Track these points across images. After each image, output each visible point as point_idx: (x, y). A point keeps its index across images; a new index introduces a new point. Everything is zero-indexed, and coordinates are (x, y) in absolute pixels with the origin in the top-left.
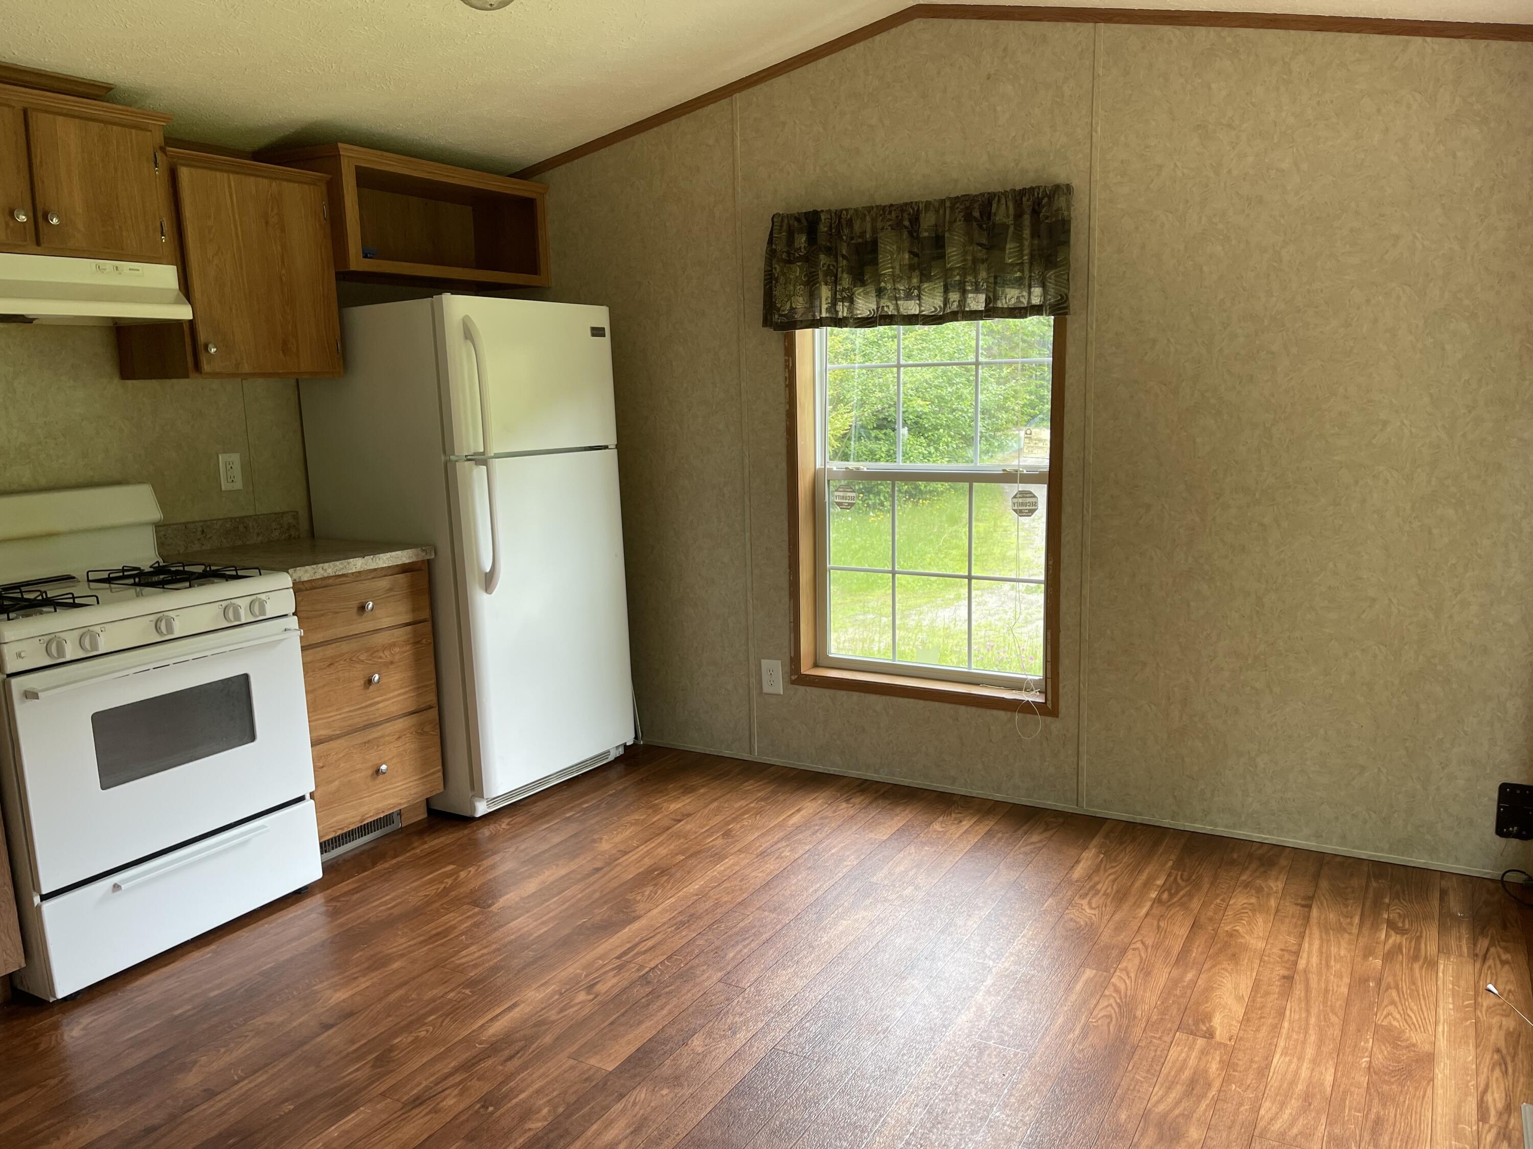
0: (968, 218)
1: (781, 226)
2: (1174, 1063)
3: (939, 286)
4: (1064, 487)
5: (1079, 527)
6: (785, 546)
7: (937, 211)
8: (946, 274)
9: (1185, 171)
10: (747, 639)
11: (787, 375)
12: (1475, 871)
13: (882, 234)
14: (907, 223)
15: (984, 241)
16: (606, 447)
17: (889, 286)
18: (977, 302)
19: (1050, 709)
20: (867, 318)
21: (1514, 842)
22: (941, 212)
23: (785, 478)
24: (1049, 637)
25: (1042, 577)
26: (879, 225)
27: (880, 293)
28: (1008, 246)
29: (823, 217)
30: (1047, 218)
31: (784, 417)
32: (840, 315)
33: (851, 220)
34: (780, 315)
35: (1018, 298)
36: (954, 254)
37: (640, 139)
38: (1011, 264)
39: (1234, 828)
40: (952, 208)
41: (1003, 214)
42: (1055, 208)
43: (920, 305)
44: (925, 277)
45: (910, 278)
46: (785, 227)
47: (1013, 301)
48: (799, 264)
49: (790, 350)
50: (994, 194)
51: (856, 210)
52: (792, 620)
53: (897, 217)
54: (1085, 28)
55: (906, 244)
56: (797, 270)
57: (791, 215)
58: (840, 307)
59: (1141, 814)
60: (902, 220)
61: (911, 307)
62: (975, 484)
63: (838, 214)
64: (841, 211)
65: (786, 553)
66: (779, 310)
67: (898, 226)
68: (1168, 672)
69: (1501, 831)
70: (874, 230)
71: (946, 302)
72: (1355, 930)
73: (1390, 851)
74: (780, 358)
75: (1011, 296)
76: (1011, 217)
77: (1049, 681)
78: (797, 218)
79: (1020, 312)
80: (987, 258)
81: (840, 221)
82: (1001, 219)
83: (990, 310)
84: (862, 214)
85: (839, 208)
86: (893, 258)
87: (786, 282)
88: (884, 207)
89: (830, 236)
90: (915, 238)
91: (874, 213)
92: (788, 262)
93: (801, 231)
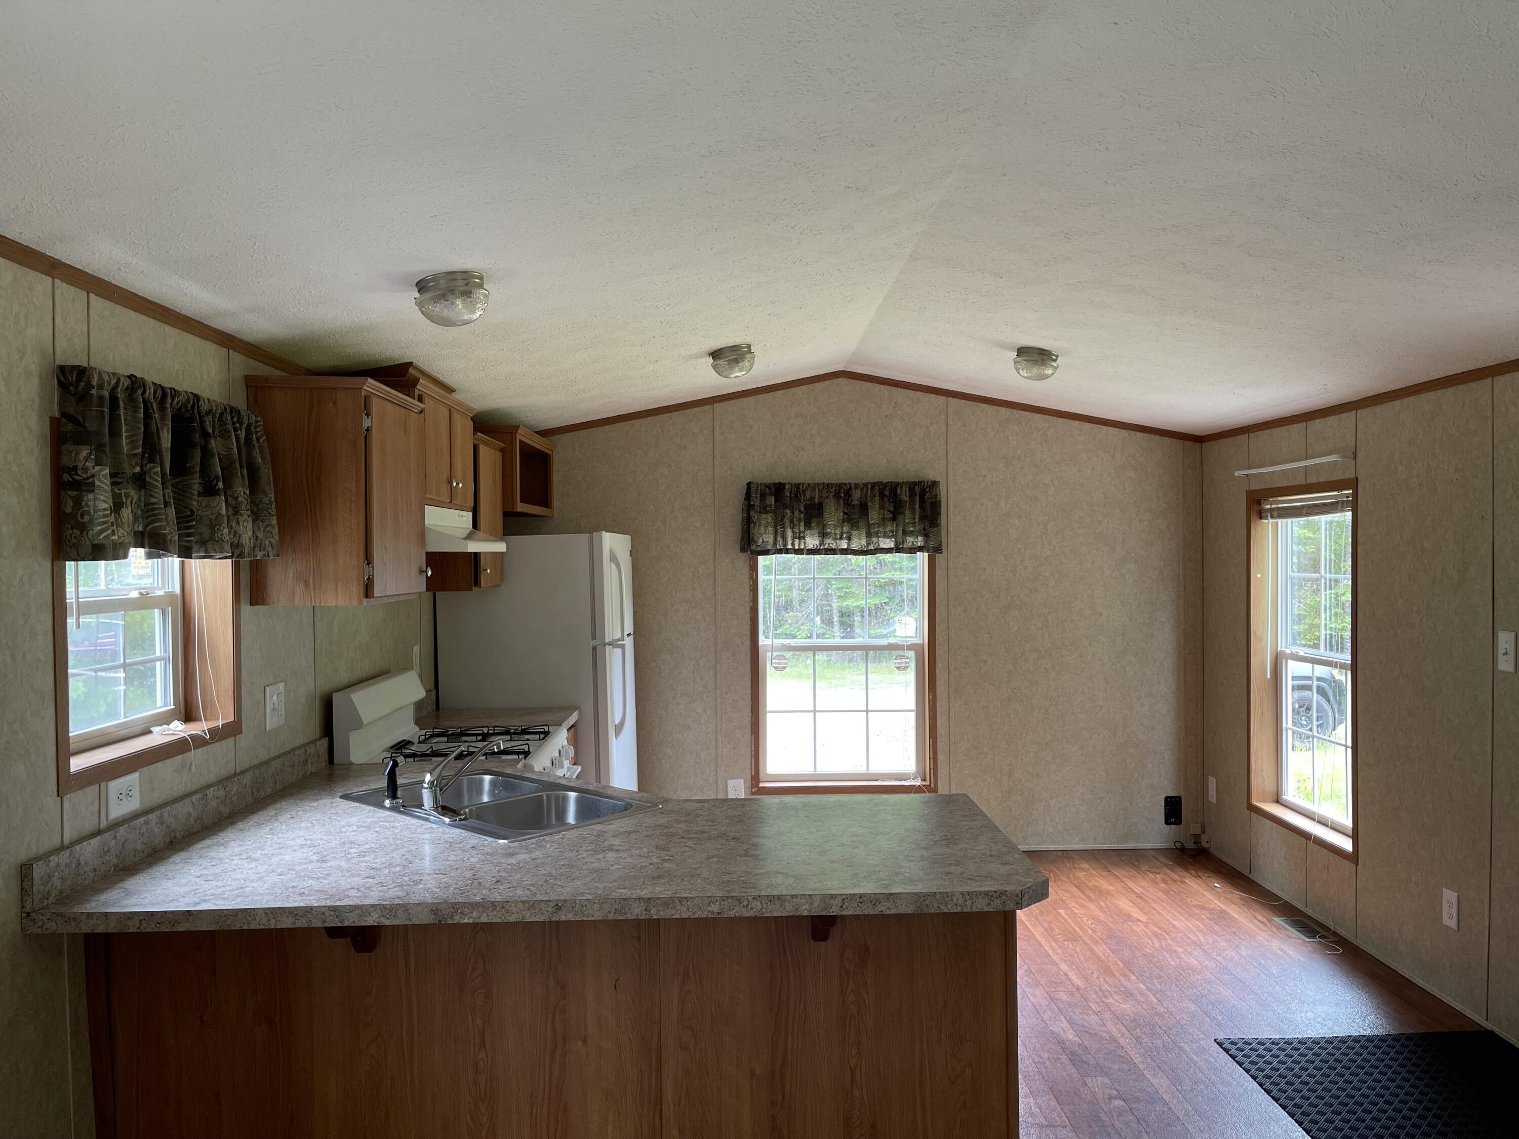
0: (882, 495)
1: (756, 490)
3: (864, 533)
4: (937, 652)
5: (947, 675)
7: (862, 490)
8: (869, 526)
9: (998, 480)
11: (751, 583)
12: (1157, 846)
13: (827, 500)
14: (842, 495)
17: (833, 532)
18: (888, 543)
19: (931, 789)
20: (812, 550)
21: (1173, 827)
22: (865, 490)
24: (931, 744)
25: (914, 708)
26: (825, 494)
27: (823, 535)
28: (907, 513)
29: (787, 487)
30: (929, 499)
31: (748, 610)
32: (797, 547)
35: (912, 542)
36: (874, 515)
38: (907, 523)
39: (1040, 844)
40: (872, 488)
42: (931, 493)
43: (849, 544)
44: (854, 525)
45: (842, 527)
46: (758, 491)
47: (910, 544)
48: (770, 514)
49: (754, 568)
50: (898, 483)
51: (809, 485)
52: (753, 749)
53: (835, 490)
54: (942, 399)
55: (842, 507)
56: (769, 518)
57: (763, 483)
58: (797, 541)
60: (839, 492)
61: (844, 545)
62: (869, 652)
63: (797, 486)
64: (799, 484)
65: (749, 702)
66: (755, 542)
67: (837, 496)
69: (1167, 823)
70: (820, 497)
71: (868, 544)
73: (1118, 843)
74: (746, 572)
75: (910, 540)
76: (908, 497)
77: (932, 770)
78: (768, 486)
79: (913, 550)
80: (894, 519)
81: (798, 490)
82: (903, 497)
83: (900, 549)
84: (813, 487)
85: (797, 482)
86: (833, 515)
87: (760, 524)
88: (828, 485)
89: (791, 498)
90: (848, 504)
91: (821, 487)
92: (760, 512)
93: (771, 495)
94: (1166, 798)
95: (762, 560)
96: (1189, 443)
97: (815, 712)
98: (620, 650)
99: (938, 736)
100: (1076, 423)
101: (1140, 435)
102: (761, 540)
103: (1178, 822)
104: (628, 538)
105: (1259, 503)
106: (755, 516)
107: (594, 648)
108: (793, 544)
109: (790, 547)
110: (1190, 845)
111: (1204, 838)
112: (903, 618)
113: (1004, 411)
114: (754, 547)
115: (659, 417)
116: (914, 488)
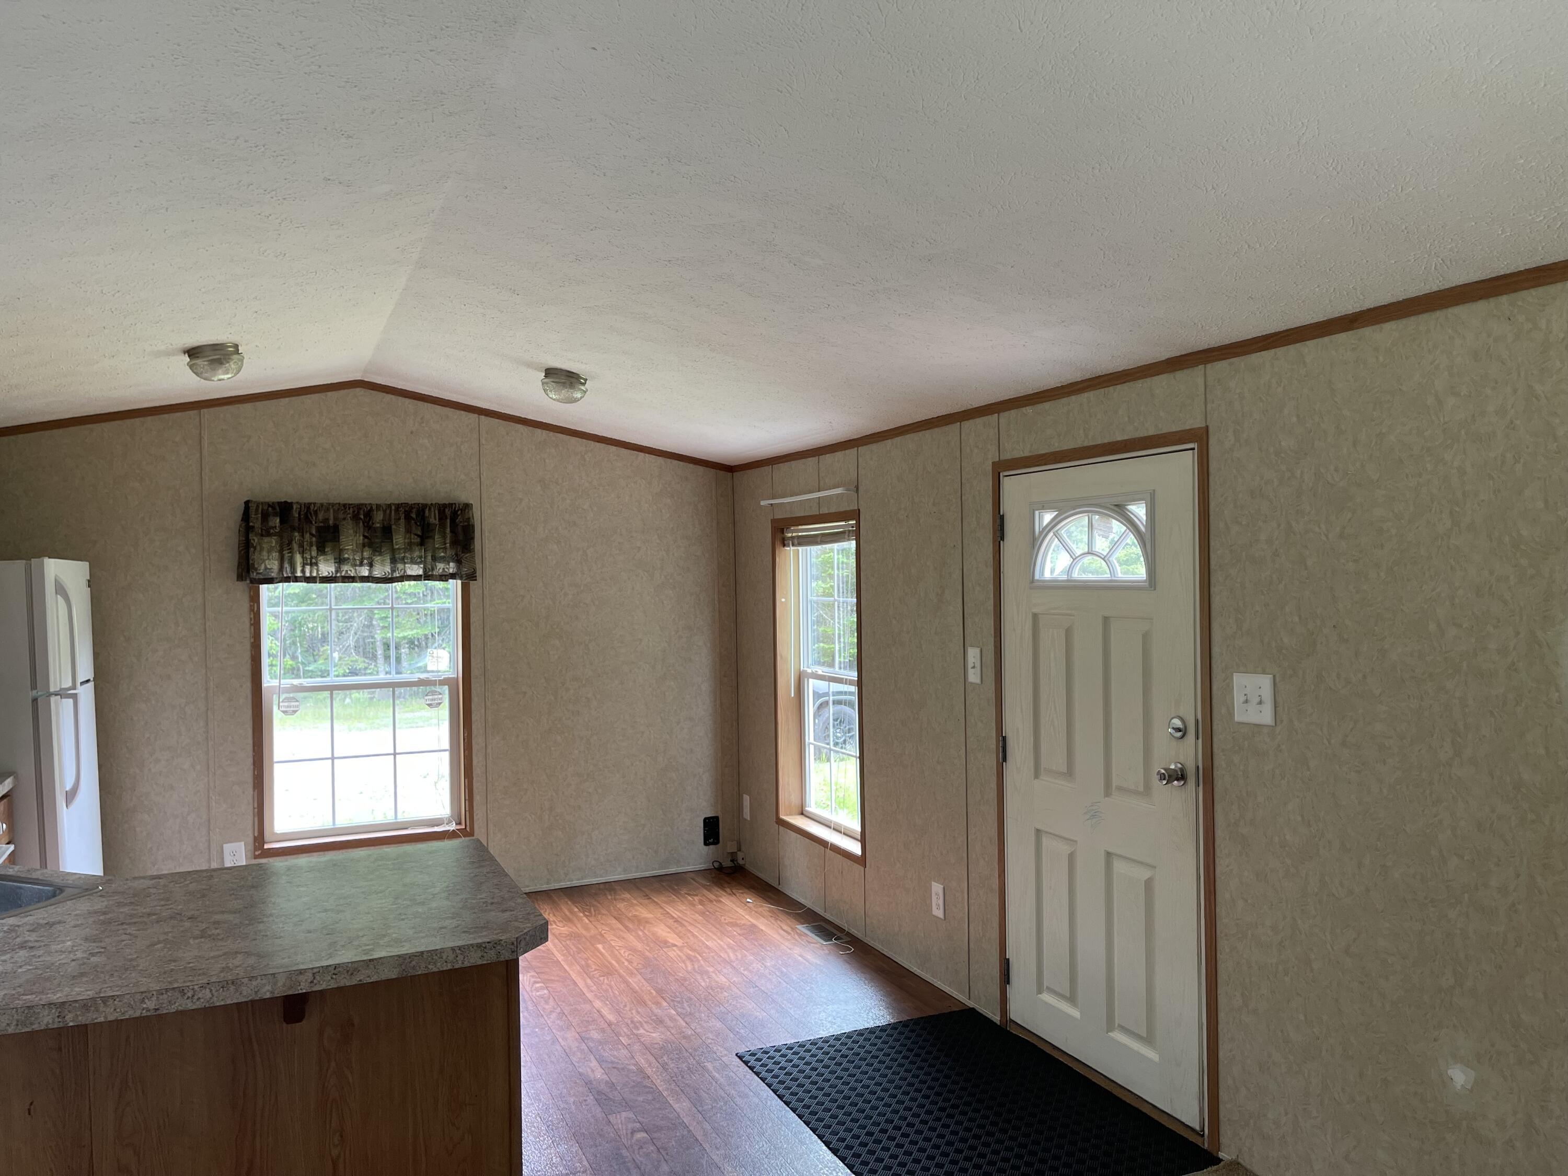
0: (408, 517)
1: (257, 510)
3: (387, 558)
4: (473, 685)
7: (385, 511)
8: (393, 551)
9: (535, 504)
11: (252, 616)
12: (697, 867)
13: (343, 523)
14: (362, 516)
16: (88, 681)
17: (351, 557)
18: (417, 570)
19: (467, 832)
20: (326, 577)
21: (711, 847)
22: (388, 512)
23: (249, 694)
24: (467, 784)
25: (449, 747)
26: (341, 516)
27: (340, 561)
28: (436, 537)
29: (295, 507)
30: (461, 522)
32: (308, 574)
34: (258, 573)
35: (444, 569)
36: (399, 539)
37: (98, 427)
38: (437, 548)
39: (582, 879)
40: (397, 510)
42: (467, 517)
43: (370, 571)
44: (377, 551)
45: (362, 552)
46: (260, 511)
47: (441, 571)
48: (275, 538)
49: (255, 599)
50: (426, 505)
51: (322, 505)
52: (256, 806)
53: (353, 512)
54: (473, 417)
55: (362, 530)
56: (273, 541)
57: (265, 503)
58: (308, 569)
60: (358, 513)
61: (365, 572)
62: (396, 689)
63: (308, 506)
64: (310, 504)
65: (251, 753)
66: (256, 569)
67: (355, 517)
69: (706, 844)
70: (335, 519)
71: (393, 571)
75: (440, 567)
76: (437, 519)
77: (467, 813)
78: (272, 505)
79: (444, 577)
80: (422, 544)
81: (308, 511)
82: (432, 520)
83: (429, 576)
84: (327, 507)
85: (307, 501)
86: (351, 538)
87: (262, 549)
88: (344, 505)
89: (299, 519)
90: (368, 526)
91: (336, 507)
92: (262, 535)
93: (275, 515)
94: (705, 819)
95: (265, 590)
96: (721, 473)
97: (333, 758)
98: (71, 701)
99: (474, 775)
100: (613, 448)
101: (675, 462)
102: (263, 567)
103: (716, 842)
104: (85, 565)
105: (782, 531)
106: (255, 539)
107: (35, 700)
108: (303, 571)
109: (299, 574)
110: (727, 863)
111: (740, 855)
112: (435, 651)
113: (540, 433)
114: (254, 575)
115: (129, 422)
116: (444, 510)
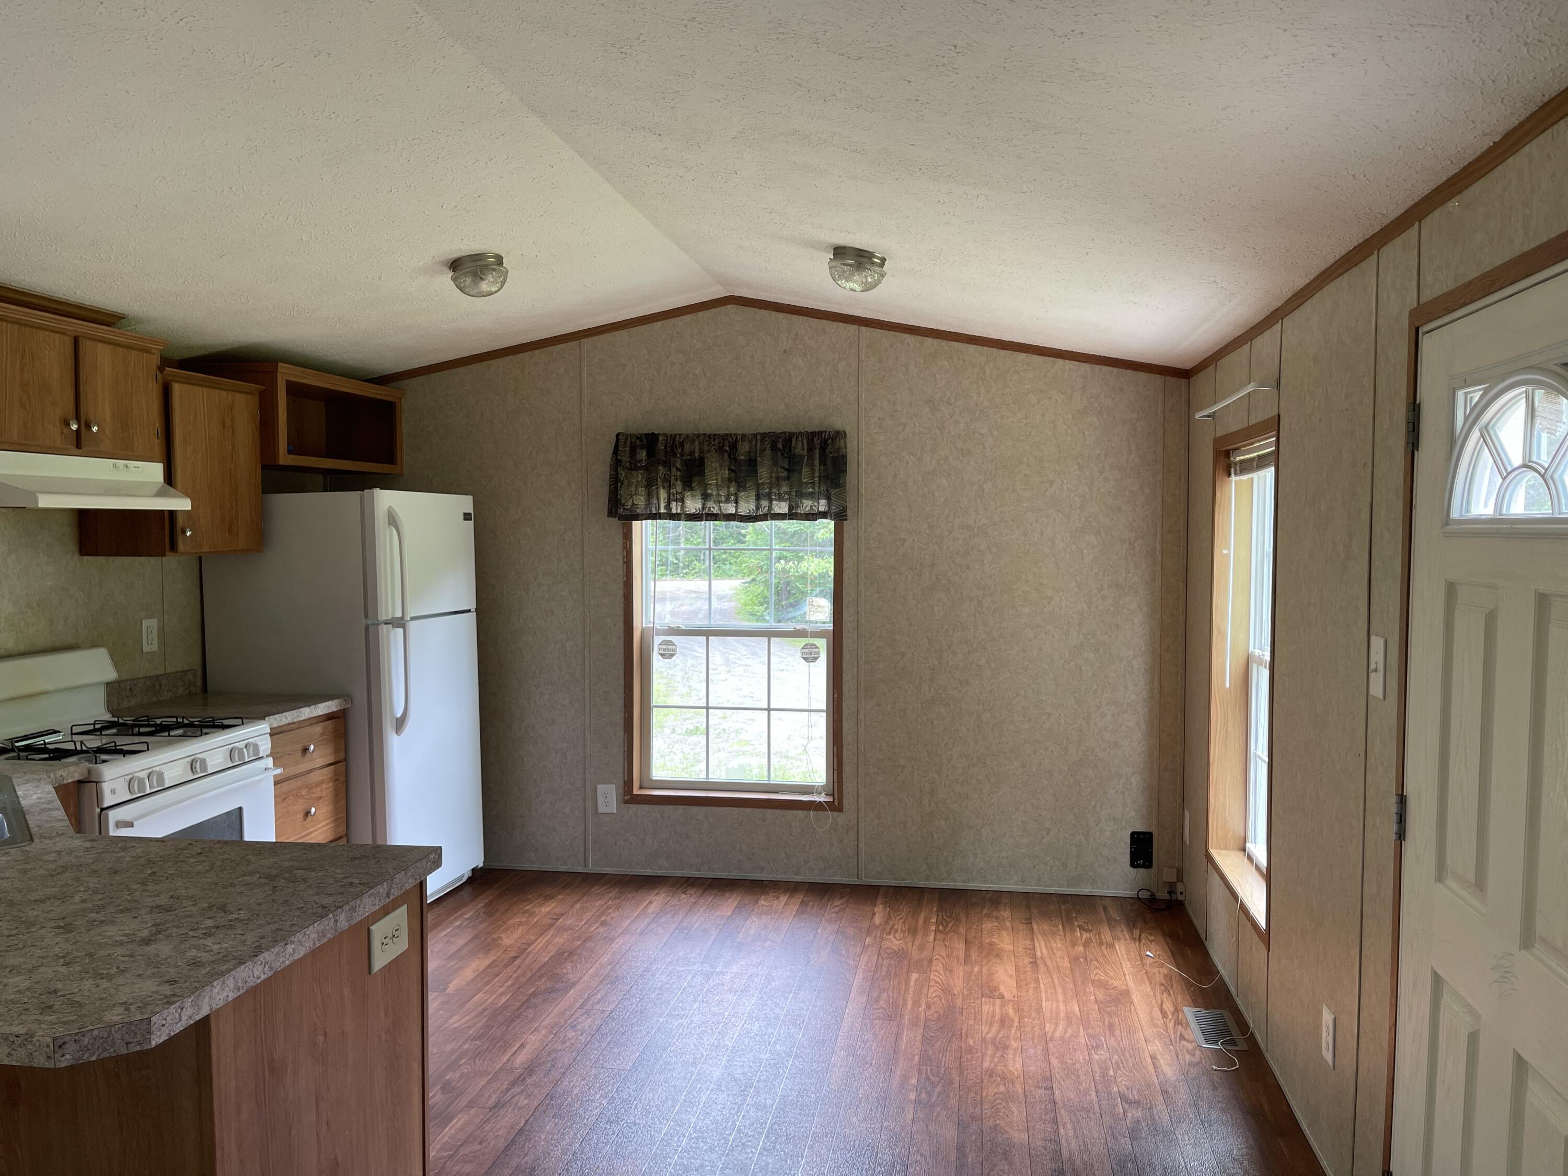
0: (774, 448)
1: (625, 442)
2: (988, 1013)
3: (753, 494)
4: (844, 640)
5: (856, 670)
6: (621, 690)
7: (750, 442)
8: (758, 487)
9: (921, 429)
10: (585, 768)
11: (625, 554)
12: (1120, 893)
13: (708, 455)
14: (727, 448)
15: (786, 466)
16: (469, 611)
17: (714, 493)
18: (782, 507)
19: (835, 806)
20: (694, 515)
21: (1141, 870)
22: (754, 442)
23: (622, 635)
24: (835, 751)
25: (824, 708)
26: (706, 448)
27: (706, 497)
28: (803, 470)
29: (660, 439)
30: (831, 453)
31: (622, 585)
32: (674, 511)
33: (682, 442)
34: (624, 509)
35: (811, 506)
36: (764, 473)
37: (495, 363)
38: (805, 483)
39: (969, 882)
40: (762, 440)
41: (800, 448)
42: (837, 447)
43: (736, 508)
44: (741, 487)
45: (729, 487)
46: (628, 444)
47: (808, 508)
48: (641, 472)
49: (627, 536)
50: (794, 434)
51: (687, 436)
52: (626, 750)
53: (719, 443)
54: (852, 328)
55: (727, 463)
56: (639, 476)
57: (634, 435)
58: (673, 505)
59: (904, 879)
60: (724, 445)
61: (730, 509)
62: (772, 639)
63: (673, 437)
64: (676, 435)
65: (622, 695)
66: (623, 505)
67: (720, 449)
68: (920, 772)
69: (1133, 865)
70: (701, 451)
71: (758, 507)
72: (1062, 933)
73: (1068, 887)
74: (619, 540)
75: (807, 505)
76: (806, 451)
77: (836, 784)
78: (639, 437)
79: (811, 516)
80: (788, 478)
81: (675, 442)
82: (798, 451)
84: (691, 438)
85: (672, 433)
86: (716, 471)
87: (630, 484)
88: (709, 436)
89: (666, 452)
90: (733, 457)
91: (701, 438)
92: (631, 469)
93: (642, 447)
94: (1133, 834)
95: (636, 527)
96: (1171, 380)
97: (707, 708)
98: (401, 630)
99: (844, 743)
102: (630, 503)
103: (1148, 864)
104: (471, 498)
105: (1227, 454)
106: (623, 474)
108: (668, 507)
109: (662, 511)
110: (1162, 895)
111: (1180, 887)
112: (815, 599)
113: (930, 343)
116: (813, 439)
